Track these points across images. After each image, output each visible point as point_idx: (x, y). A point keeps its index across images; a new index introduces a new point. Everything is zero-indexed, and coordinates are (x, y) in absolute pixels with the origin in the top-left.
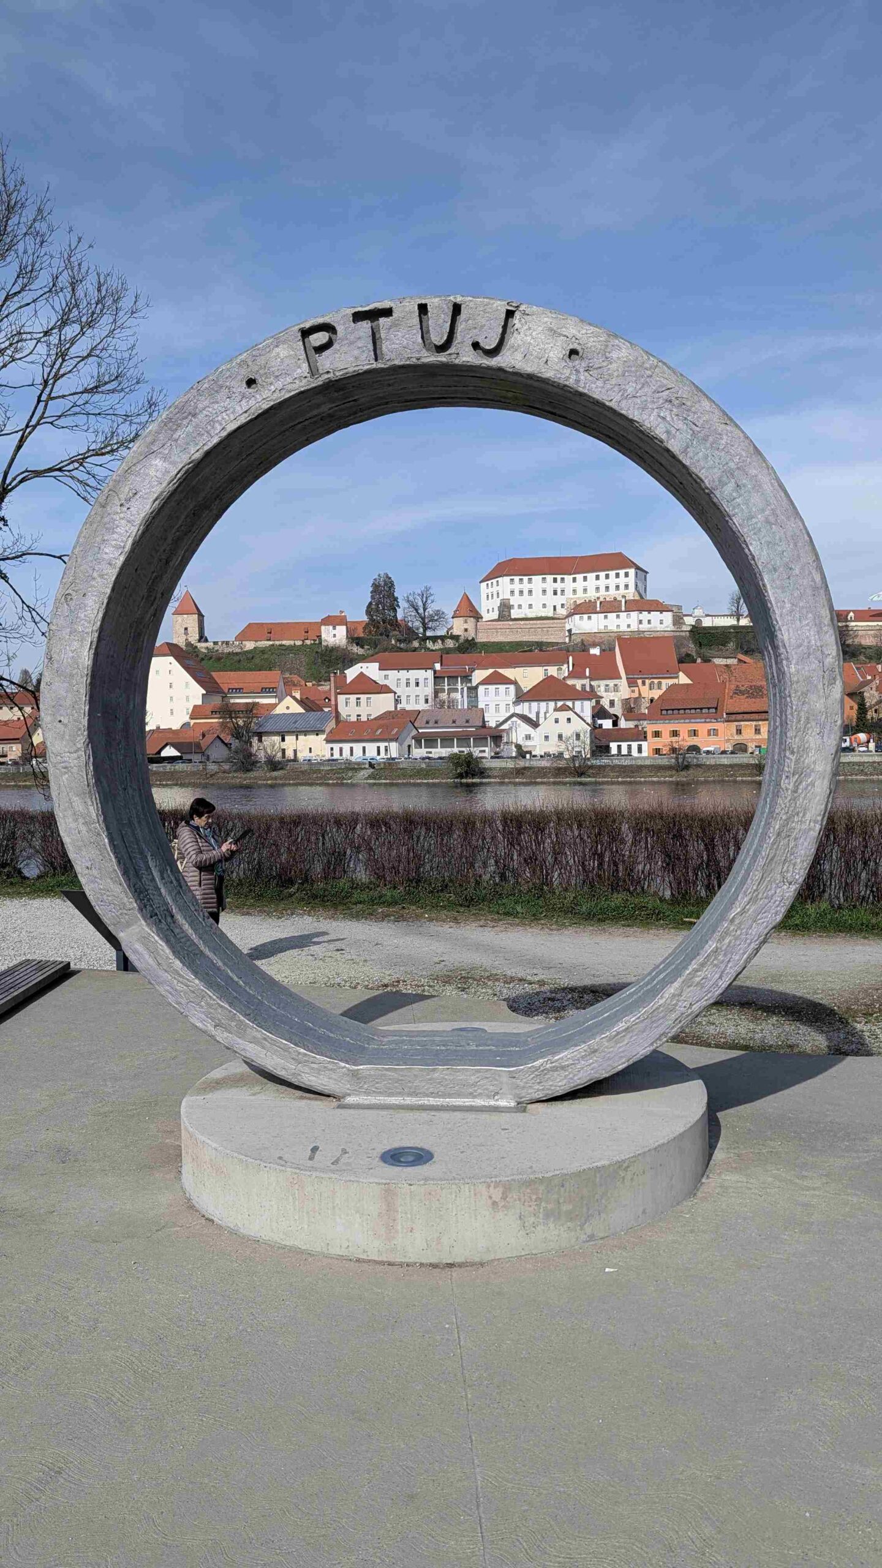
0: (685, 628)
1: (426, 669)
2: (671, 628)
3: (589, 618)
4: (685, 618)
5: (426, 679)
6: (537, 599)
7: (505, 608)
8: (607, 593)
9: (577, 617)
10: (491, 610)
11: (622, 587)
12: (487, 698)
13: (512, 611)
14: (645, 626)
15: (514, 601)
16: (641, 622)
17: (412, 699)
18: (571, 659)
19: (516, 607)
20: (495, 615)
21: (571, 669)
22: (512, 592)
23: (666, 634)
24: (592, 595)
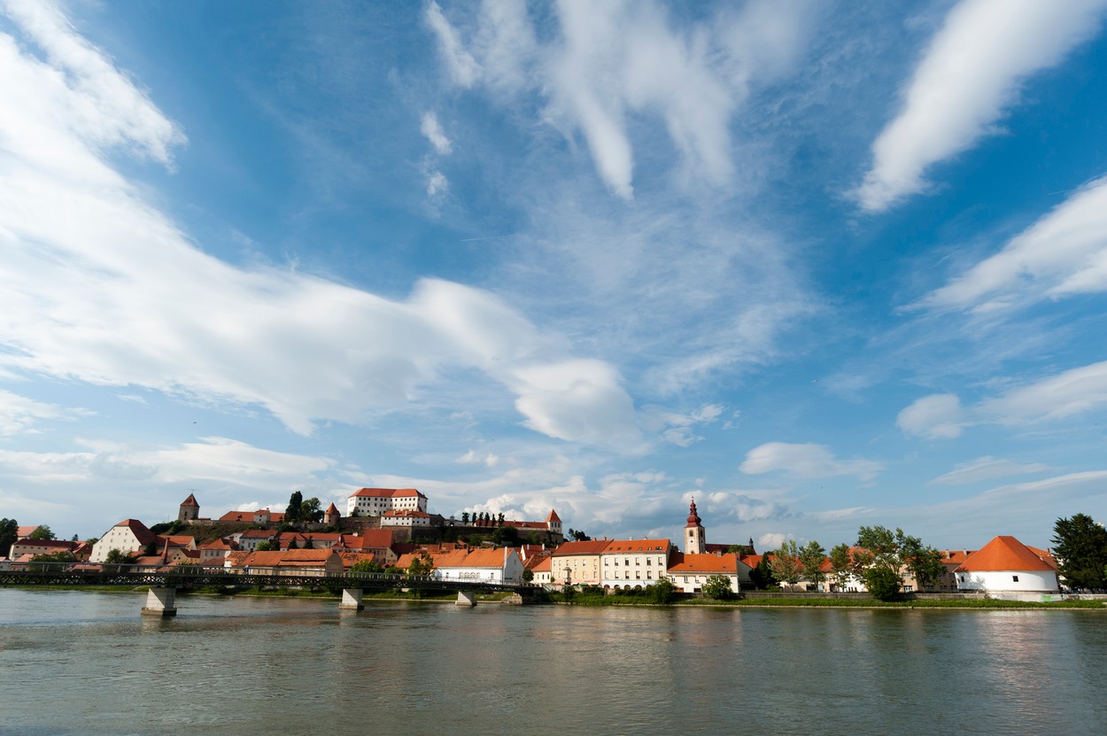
2: (429, 526)
3: (390, 519)
6: (372, 509)
7: (355, 511)
9: (383, 518)
10: (347, 513)
11: (412, 505)
13: (359, 513)
14: (416, 524)
16: (414, 522)
18: (340, 538)
19: (361, 511)
20: (349, 515)
22: (360, 504)
23: (426, 528)
24: (398, 508)
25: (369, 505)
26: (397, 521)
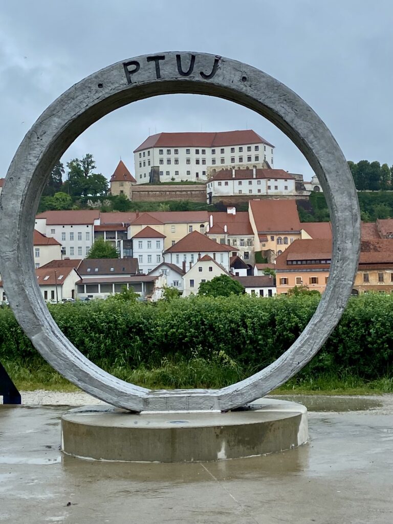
0: (305, 193)
1: (87, 225)
2: (294, 193)
3: (226, 184)
4: (305, 185)
5: (88, 233)
6: (182, 168)
7: (155, 174)
8: (241, 163)
9: (216, 183)
10: (143, 176)
11: (253, 158)
12: (140, 250)
13: (161, 177)
14: (272, 191)
15: (163, 168)
16: (269, 187)
17: (76, 250)
18: (211, 217)
19: (165, 173)
20: (147, 180)
21: (211, 226)
22: (161, 161)
23: (290, 198)
24: (228, 164)
25: (177, 161)
26: (240, 187)
